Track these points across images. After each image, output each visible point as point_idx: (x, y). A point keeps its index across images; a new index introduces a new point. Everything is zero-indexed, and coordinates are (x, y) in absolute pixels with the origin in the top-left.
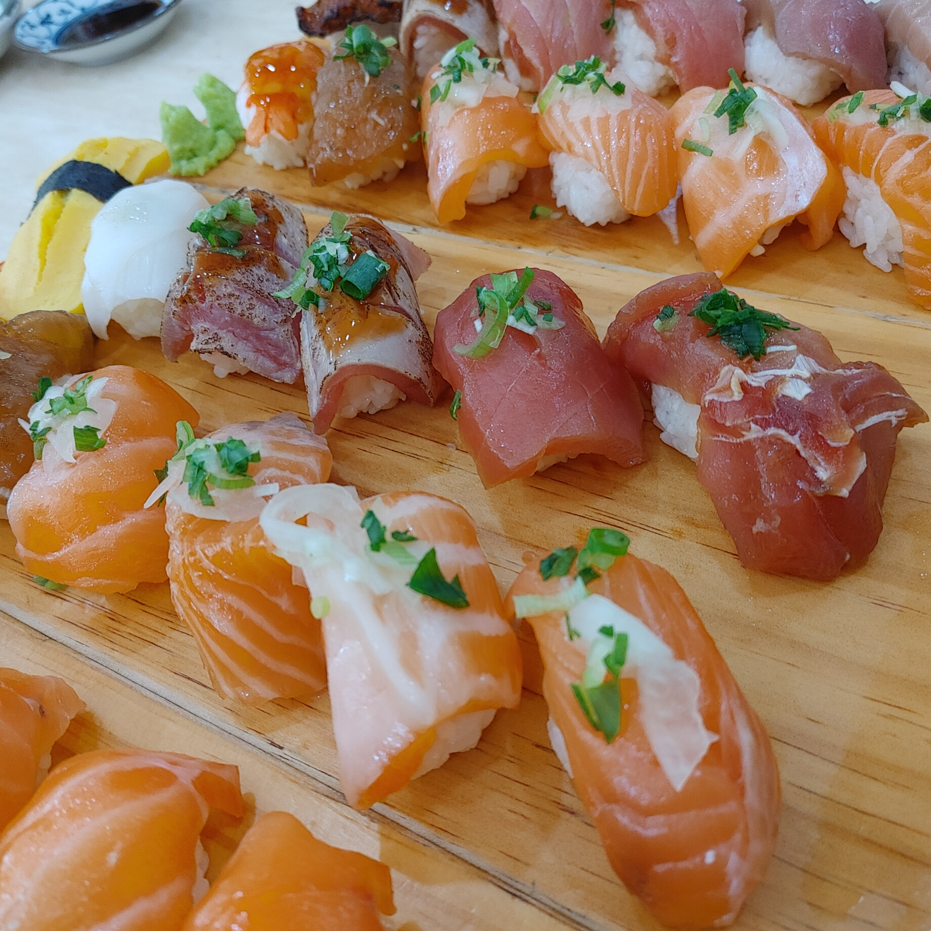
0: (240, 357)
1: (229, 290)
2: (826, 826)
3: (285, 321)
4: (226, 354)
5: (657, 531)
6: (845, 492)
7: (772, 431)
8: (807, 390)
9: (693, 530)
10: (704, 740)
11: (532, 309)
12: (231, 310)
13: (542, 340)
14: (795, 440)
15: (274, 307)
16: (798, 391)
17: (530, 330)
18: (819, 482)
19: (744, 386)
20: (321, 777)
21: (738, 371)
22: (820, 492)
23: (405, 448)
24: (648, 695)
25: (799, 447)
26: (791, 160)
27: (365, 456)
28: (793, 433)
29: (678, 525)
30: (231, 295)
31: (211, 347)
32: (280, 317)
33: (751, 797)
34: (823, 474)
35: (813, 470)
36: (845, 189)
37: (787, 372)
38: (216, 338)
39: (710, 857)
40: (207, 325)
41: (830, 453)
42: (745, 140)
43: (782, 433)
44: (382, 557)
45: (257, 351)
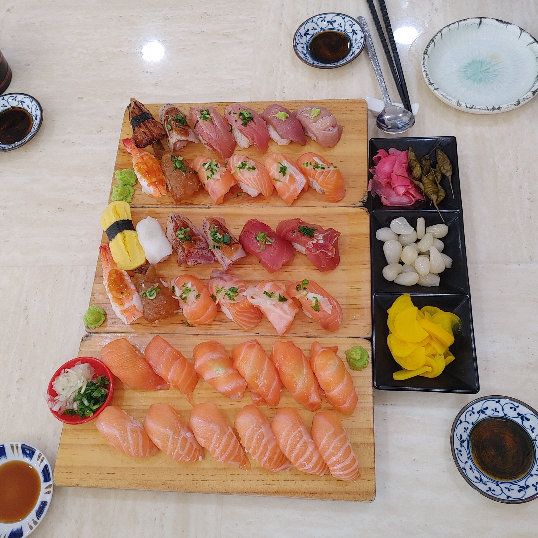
0: (203, 263)
1: (197, 251)
2: (347, 309)
3: (209, 252)
4: (200, 264)
5: (303, 269)
6: (334, 256)
7: (320, 250)
8: (323, 241)
9: (309, 267)
10: (331, 306)
11: (268, 238)
12: (199, 254)
13: (272, 244)
14: (324, 250)
15: (205, 250)
16: (321, 242)
17: (270, 243)
18: (330, 256)
19: (313, 243)
20: (269, 335)
21: (311, 241)
22: (330, 257)
23: (245, 269)
24: (322, 304)
25: (325, 251)
26: (297, 178)
27: (237, 273)
28: (323, 249)
29: (306, 267)
30: (197, 252)
31: (196, 263)
32: (207, 251)
33: (338, 311)
34: (330, 254)
35: (328, 254)
36: (309, 180)
37: (319, 239)
38: (196, 261)
39: (336, 320)
40: (193, 259)
41: (330, 251)
42: (287, 176)
43: (322, 250)
44: (272, 298)
45: (205, 260)
